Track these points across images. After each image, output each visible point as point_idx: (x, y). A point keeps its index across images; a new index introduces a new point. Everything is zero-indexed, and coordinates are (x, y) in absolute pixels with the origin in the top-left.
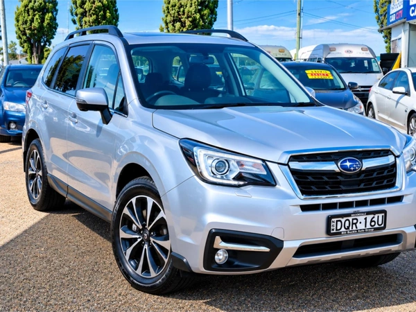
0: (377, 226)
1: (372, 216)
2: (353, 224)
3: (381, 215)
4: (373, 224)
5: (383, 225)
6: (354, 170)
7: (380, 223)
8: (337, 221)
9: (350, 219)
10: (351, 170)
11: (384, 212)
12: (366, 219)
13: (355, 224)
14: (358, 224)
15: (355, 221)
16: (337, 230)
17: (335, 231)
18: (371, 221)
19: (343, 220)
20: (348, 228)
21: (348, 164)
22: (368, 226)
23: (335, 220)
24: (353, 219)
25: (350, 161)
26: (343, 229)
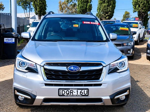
0: (83, 94)
1: (81, 90)
2: (71, 93)
3: (86, 91)
4: (81, 93)
5: (87, 94)
6: (75, 71)
7: (85, 93)
8: (62, 91)
9: (69, 90)
10: (73, 71)
11: (88, 89)
12: (77, 91)
13: (72, 93)
14: (73, 93)
15: (72, 92)
16: (62, 94)
17: (61, 94)
18: (81, 92)
19: (66, 91)
20: (68, 94)
21: (72, 68)
22: (79, 94)
23: (62, 90)
24: (71, 91)
25: (73, 67)
26: (65, 94)
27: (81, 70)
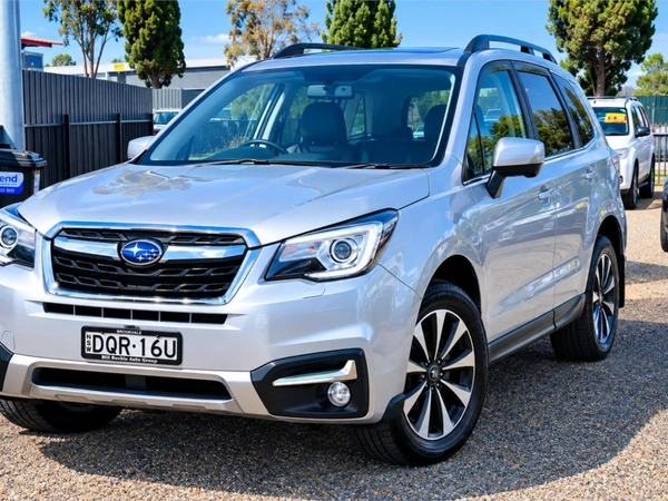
0: (163, 357)
1: (155, 339)
2: (121, 345)
3: (170, 341)
4: (157, 352)
5: (175, 358)
6: (143, 261)
7: (170, 352)
8: (95, 337)
9: (117, 337)
10: (138, 261)
11: (178, 336)
12: (143, 341)
13: (126, 346)
14: (130, 348)
15: (124, 342)
16: (95, 350)
17: (92, 352)
18: (153, 348)
19: (105, 337)
20: (113, 351)
21: (135, 250)
22: (148, 354)
23: (92, 334)
24: (121, 339)
25: (140, 245)
26: (105, 352)
27: (165, 259)
